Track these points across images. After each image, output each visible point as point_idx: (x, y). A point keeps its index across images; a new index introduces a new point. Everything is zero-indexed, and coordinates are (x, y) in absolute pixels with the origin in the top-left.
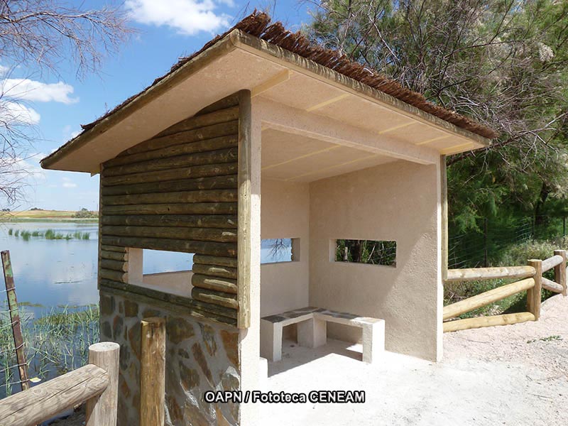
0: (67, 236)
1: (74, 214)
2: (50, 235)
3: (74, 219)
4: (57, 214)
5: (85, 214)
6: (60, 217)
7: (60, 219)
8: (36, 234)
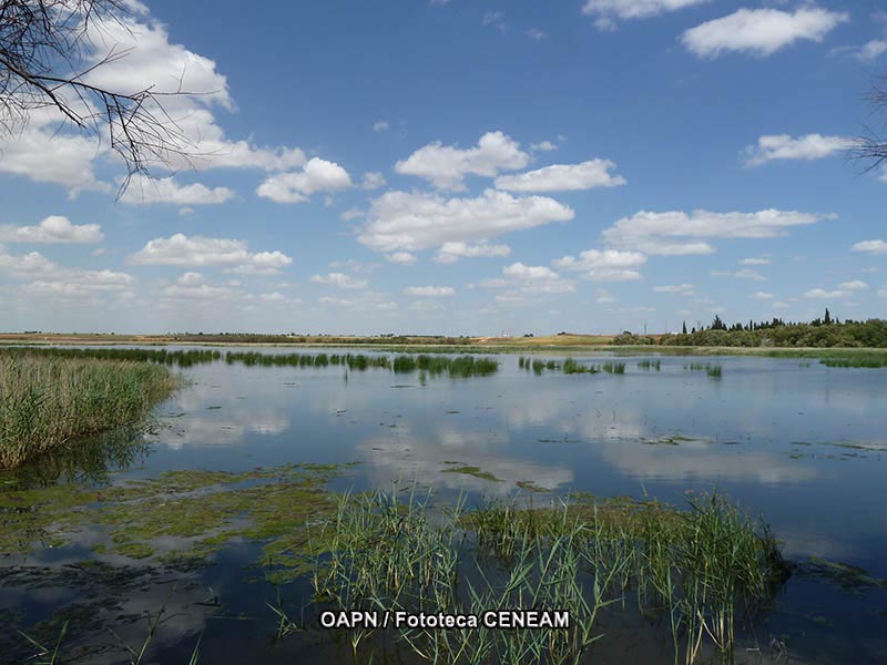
0: (592, 368)
1: (612, 339)
2: (571, 368)
3: (612, 346)
4: (591, 340)
5: (628, 339)
6: (593, 344)
7: (593, 347)
8: (551, 366)
